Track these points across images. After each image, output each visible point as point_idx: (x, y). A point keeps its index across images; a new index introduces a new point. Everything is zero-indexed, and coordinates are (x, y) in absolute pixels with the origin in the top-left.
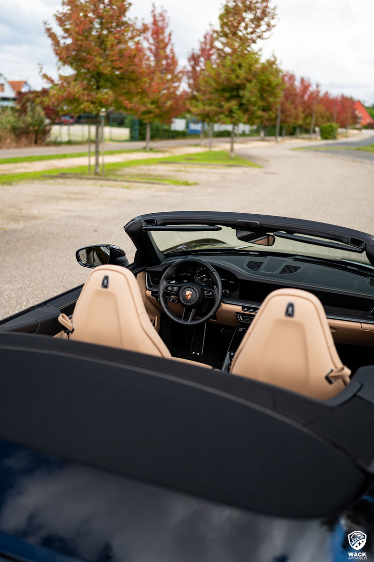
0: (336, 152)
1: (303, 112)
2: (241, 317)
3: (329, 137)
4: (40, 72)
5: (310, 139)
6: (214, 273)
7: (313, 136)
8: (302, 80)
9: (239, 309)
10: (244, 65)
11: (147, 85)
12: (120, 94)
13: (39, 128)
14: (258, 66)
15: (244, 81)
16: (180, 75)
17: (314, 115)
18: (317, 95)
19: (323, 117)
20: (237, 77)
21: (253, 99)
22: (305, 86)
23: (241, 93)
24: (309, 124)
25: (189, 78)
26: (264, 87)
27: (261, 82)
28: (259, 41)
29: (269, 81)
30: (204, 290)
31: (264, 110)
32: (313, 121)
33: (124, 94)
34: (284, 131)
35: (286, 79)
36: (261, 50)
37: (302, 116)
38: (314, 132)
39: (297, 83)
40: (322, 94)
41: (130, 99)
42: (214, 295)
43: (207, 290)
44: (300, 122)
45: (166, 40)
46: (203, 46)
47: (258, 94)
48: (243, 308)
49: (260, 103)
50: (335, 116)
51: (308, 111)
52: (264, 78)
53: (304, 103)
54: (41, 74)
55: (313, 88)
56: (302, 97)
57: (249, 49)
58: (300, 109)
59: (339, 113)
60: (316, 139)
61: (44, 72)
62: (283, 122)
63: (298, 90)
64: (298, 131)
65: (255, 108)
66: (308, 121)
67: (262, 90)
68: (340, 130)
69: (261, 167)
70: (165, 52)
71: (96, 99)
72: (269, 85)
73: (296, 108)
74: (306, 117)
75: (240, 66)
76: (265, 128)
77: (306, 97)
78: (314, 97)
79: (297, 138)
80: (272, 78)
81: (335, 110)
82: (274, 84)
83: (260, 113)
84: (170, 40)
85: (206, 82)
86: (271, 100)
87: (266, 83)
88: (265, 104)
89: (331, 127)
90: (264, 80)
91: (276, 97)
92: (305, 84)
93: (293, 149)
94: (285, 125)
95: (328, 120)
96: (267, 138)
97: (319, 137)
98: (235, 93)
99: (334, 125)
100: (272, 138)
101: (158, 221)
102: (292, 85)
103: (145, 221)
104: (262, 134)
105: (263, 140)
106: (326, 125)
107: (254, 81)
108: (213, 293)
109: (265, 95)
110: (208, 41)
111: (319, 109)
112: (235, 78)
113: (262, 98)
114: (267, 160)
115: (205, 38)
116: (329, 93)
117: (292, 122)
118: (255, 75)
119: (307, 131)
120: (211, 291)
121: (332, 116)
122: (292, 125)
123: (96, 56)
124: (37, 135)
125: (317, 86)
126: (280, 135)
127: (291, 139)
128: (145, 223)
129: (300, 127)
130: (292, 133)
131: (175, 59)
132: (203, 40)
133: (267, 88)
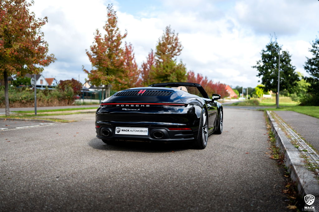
4: (83, 68)
8: (198, 75)
10: (169, 66)
11: (129, 73)
12: (117, 77)
13: (70, 97)
14: (175, 67)
15: (169, 73)
16: (139, 72)
18: (206, 82)
19: (210, 93)
20: (166, 71)
23: (168, 78)
25: (142, 74)
27: (177, 74)
28: (175, 56)
29: (181, 73)
33: (119, 77)
35: (190, 74)
36: (176, 60)
40: (208, 82)
41: (121, 79)
45: (132, 57)
46: (149, 60)
47: (176, 78)
54: (83, 69)
55: (204, 79)
57: (171, 60)
61: (84, 68)
63: (196, 79)
67: (178, 77)
70: (132, 62)
71: (107, 79)
72: (181, 74)
75: (167, 67)
77: (200, 83)
81: (216, 90)
84: (134, 57)
85: (152, 74)
87: (179, 74)
90: (178, 72)
91: (184, 80)
92: (200, 76)
98: (166, 78)
102: (193, 77)
107: (174, 73)
109: (179, 79)
110: (151, 57)
111: (207, 88)
112: (165, 72)
115: (149, 55)
116: (212, 82)
118: (174, 70)
123: (108, 62)
124: (69, 100)
125: (206, 78)
131: (137, 65)
132: (148, 57)
133: (180, 76)
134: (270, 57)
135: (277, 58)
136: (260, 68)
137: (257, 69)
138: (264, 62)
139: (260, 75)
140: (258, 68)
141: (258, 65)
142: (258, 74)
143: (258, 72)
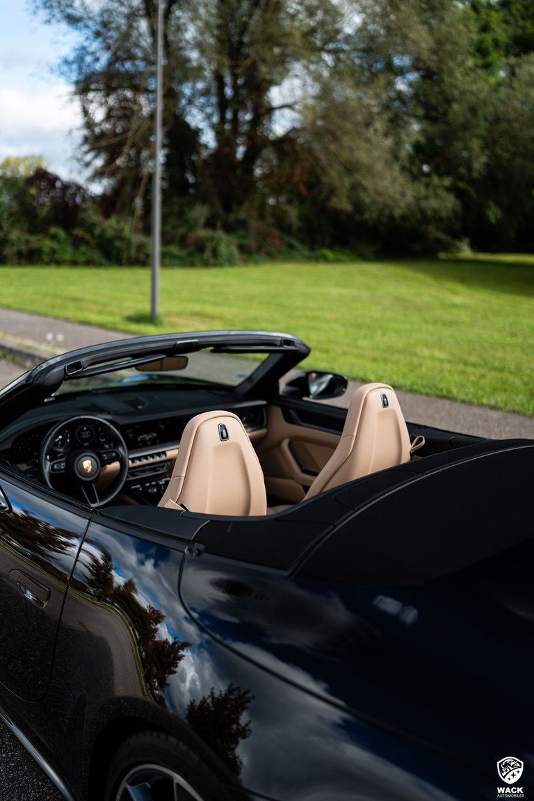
42: (119, 455)
101: (84, 364)
103: (68, 366)
108: (116, 453)
128: (69, 369)
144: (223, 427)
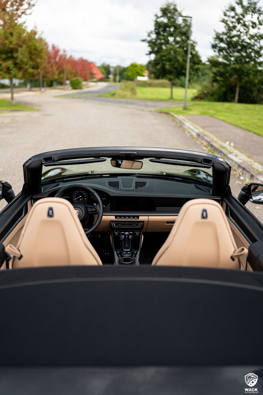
0: (86, 99)
1: (57, 69)
2: (114, 224)
3: (77, 87)
5: (63, 89)
6: (94, 193)
7: (66, 87)
9: (113, 218)
10: (14, 34)
14: (25, 35)
15: (16, 46)
17: (66, 72)
18: (65, 58)
19: (71, 74)
20: (11, 43)
21: (25, 60)
22: (56, 52)
23: (15, 55)
24: (62, 78)
26: (32, 50)
27: (29, 47)
28: (23, 16)
29: (35, 46)
30: (88, 208)
31: (33, 68)
32: (65, 77)
34: (45, 84)
36: (25, 22)
37: (57, 72)
38: (66, 84)
39: (50, 48)
40: (68, 57)
42: (97, 211)
43: (90, 208)
44: (56, 77)
47: (28, 56)
48: (116, 217)
49: (31, 63)
50: (79, 72)
51: (60, 69)
52: (30, 44)
53: (57, 63)
55: (61, 53)
56: (55, 58)
57: (16, 22)
58: (55, 68)
59: (81, 70)
60: (68, 89)
62: (44, 77)
63: (51, 54)
64: (55, 83)
65: (27, 67)
66: (61, 76)
67: (30, 53)
68: (84, 83)
69: (38, 110)
72: (36, 49)
73: (52, 67)
74: (59, 74)
75: (11, 34)
76: (31, 81)
77: (57, 59)
78: (63, 58)
79: (54, 89)
80: (38, 45)
81: (79, 68)
82: (39, 49)
83: (31, 70)
86: (39, 60)
87: (33, 48)
88: (34, 63)
89: (77, 80)
90: (31, 46)
91: (41, 58)
92: (56, 49)
93: (56, 97)
94: (45, 79)
95: (75, 76)
96: (33, 89)
97: (70, 88)
98: (10, 55)
99: (80, 79)
100: (37, 89)
101: (54, 158)
103: (43, 159)
104: (29, 86)
105: (30, 90)
106: (74, 79)
107: (24, 46)
108: (96, 209)
109: (33, 57)
111: (67, 67)
112: (9, 43)
113: (31, 59)
114: (40, 106)
116: (72, 56)
117: (50, 77)
118: (24, 42)
119: (61, 83)
120: (94, 208)
121: (77, 72)
122: (50, 79)
125: (64, 51)
126: (43, 86)
127: (50, 89)
128: (44, 160)
129: (56, 80)
130: (50, 85)
133: (34, 52)
134: (166, 26)
135: (176, 28)
136: (152, 44)
137: (147, 44)
138: (158, 34)
139: (150, 53)
140: (149, 42)
141: (149, 39)
142: (148, 53)
143: (149, 49)
144: (51, 209)
